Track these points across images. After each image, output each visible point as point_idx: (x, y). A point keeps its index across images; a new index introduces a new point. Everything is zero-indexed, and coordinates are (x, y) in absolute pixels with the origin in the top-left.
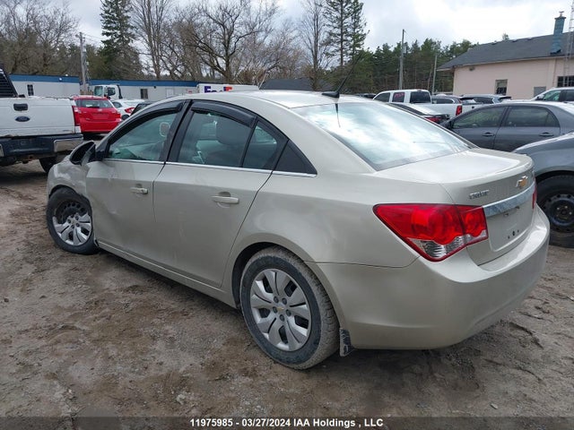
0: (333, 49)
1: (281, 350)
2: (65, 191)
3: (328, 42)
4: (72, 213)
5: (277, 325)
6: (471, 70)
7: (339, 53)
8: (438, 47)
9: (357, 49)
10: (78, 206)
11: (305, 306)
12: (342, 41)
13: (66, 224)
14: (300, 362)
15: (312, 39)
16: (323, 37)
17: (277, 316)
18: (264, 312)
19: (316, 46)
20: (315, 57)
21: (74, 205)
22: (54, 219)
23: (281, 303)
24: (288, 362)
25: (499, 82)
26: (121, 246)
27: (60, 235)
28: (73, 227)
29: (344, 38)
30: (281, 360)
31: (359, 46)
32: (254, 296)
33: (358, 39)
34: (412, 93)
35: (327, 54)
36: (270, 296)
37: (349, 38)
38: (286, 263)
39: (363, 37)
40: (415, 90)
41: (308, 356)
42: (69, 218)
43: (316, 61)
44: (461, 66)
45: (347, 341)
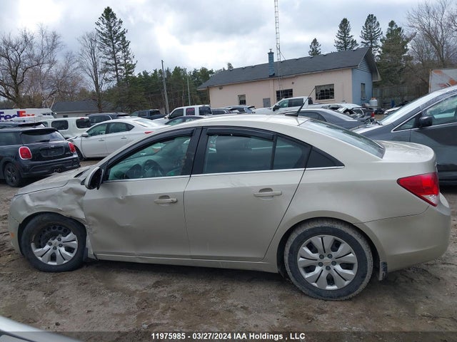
0: (110, 76)
1: (330, 291)
2: (45, 217)
3: (105, 71)
4: (54, 236)
5: (325, 274)
6: (220, 89)
7: (116, 79)
8: (185, 73)
9: (130, 75)
10: (60, 228)
11: (351, 254)
12: (117, 70)
13: (47, 247)
14: (350, 293)
15: (92, 68)
16: (100, 67)
17: (324, 268)
18: (309, 269)
19: (96, 74)
20: (96, 83)
21: (54, 228)
22: (32, 245)
23: (326, 258)
24: (339, 297)
25: (240, 97)
26: (134, 252)
27: (40, 258)
28: (55, 248)
29: (118, 67)
30: (332, 297)
31: (131, 73)
32: (301, 259)
33: (130, 67)
34: (200, 108)
35: (106, 80)
36: (316, 256)
37: (123, 67)
38: (333, 228)
39: (134, 66)
40: (201, 106)
41: (357, 287)
42: (50, 241)
43: (97, 86)
44: (213, 87)
45: (385, 269)
